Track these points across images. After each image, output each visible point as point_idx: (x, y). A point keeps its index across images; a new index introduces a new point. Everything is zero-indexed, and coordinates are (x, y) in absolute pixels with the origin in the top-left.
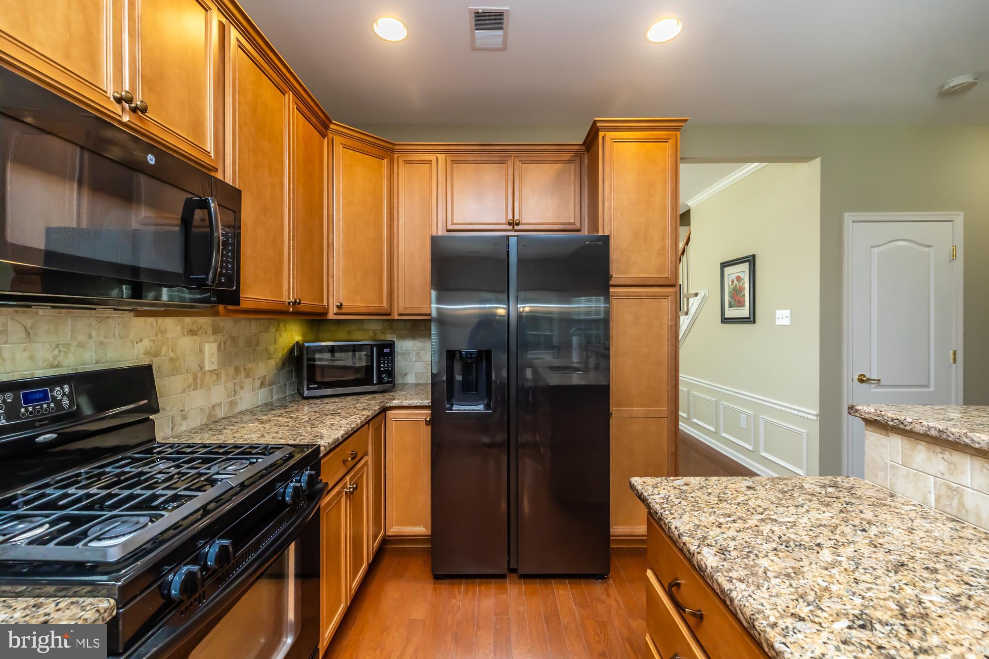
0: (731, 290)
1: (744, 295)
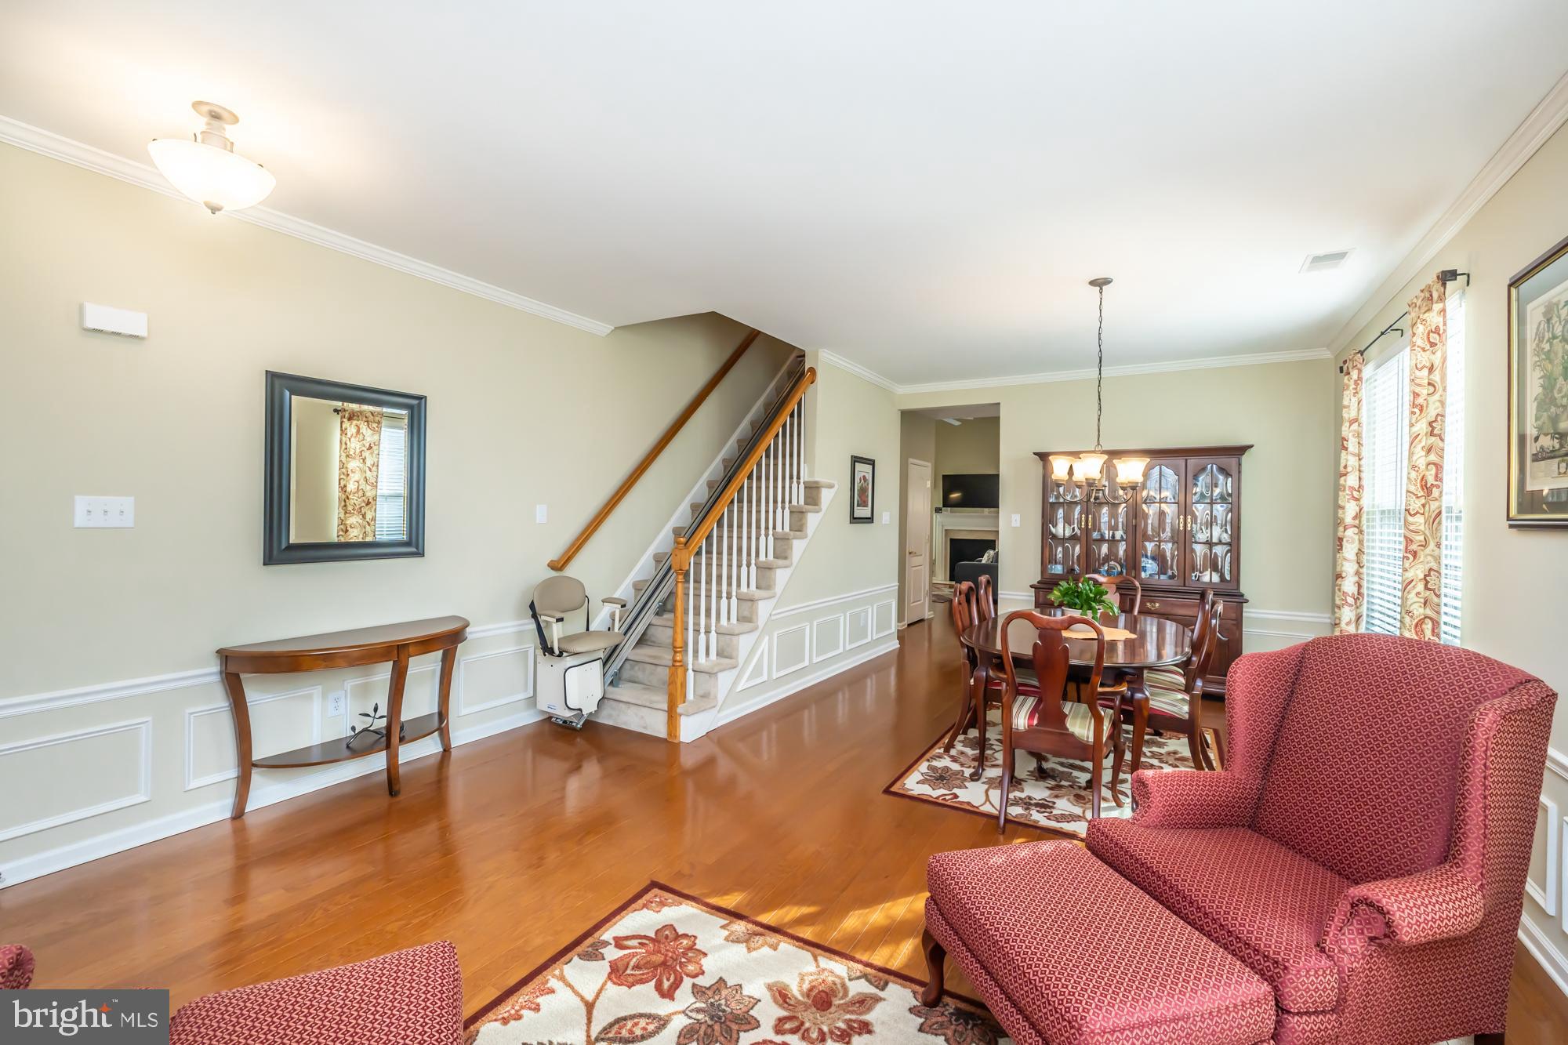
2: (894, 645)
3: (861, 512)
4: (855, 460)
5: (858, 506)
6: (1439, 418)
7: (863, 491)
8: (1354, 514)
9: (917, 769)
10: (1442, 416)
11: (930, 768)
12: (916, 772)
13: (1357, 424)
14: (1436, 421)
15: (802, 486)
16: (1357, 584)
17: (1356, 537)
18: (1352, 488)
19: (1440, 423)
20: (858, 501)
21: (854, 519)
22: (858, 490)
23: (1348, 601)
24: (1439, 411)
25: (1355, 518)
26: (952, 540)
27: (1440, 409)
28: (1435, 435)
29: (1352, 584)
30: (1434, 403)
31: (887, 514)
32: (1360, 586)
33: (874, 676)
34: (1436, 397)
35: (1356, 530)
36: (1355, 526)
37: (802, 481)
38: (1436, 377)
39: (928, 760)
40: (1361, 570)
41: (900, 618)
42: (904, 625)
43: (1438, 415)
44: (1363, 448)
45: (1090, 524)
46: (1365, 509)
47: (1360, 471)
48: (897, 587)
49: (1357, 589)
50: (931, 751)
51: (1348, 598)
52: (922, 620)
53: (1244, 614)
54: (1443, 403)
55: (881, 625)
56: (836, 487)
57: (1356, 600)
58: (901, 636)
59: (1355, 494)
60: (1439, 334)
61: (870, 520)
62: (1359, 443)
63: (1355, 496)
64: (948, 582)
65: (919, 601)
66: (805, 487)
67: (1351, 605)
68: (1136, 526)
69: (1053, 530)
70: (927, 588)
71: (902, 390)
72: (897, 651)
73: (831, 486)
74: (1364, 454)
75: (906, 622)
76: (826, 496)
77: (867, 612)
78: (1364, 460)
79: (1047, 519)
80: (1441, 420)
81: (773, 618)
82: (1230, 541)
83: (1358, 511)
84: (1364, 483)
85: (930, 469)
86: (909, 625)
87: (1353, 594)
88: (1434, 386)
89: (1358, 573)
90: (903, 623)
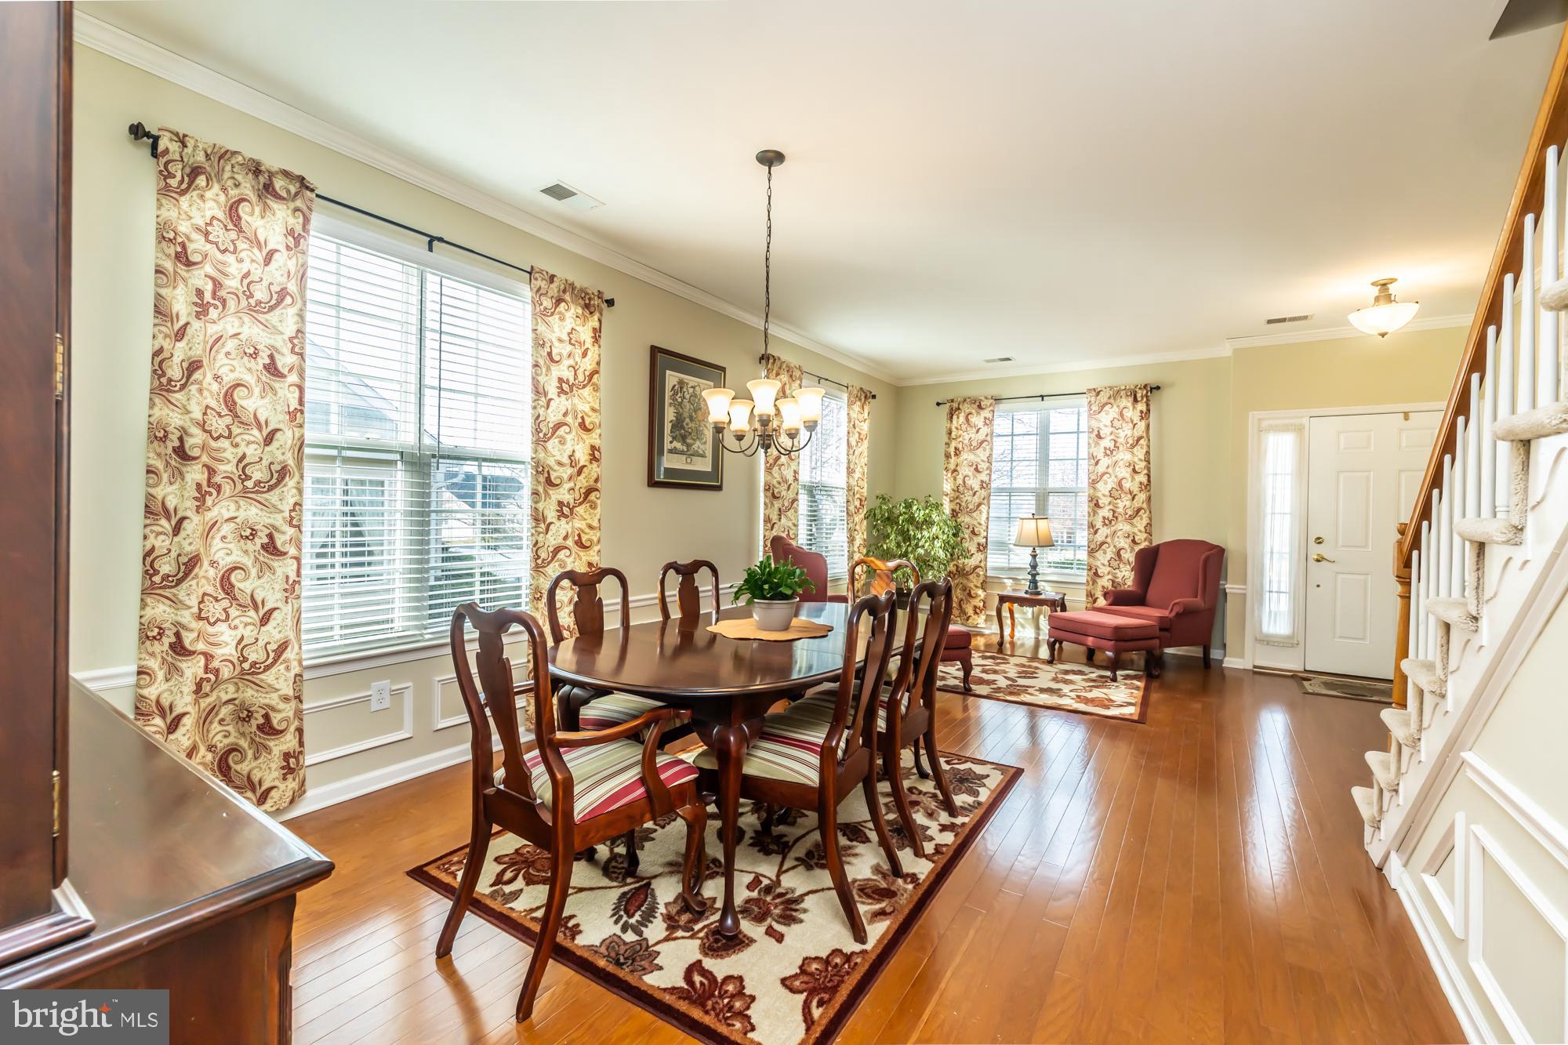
9: (992, 792)
11: (976, 794)
12: (993, 787)
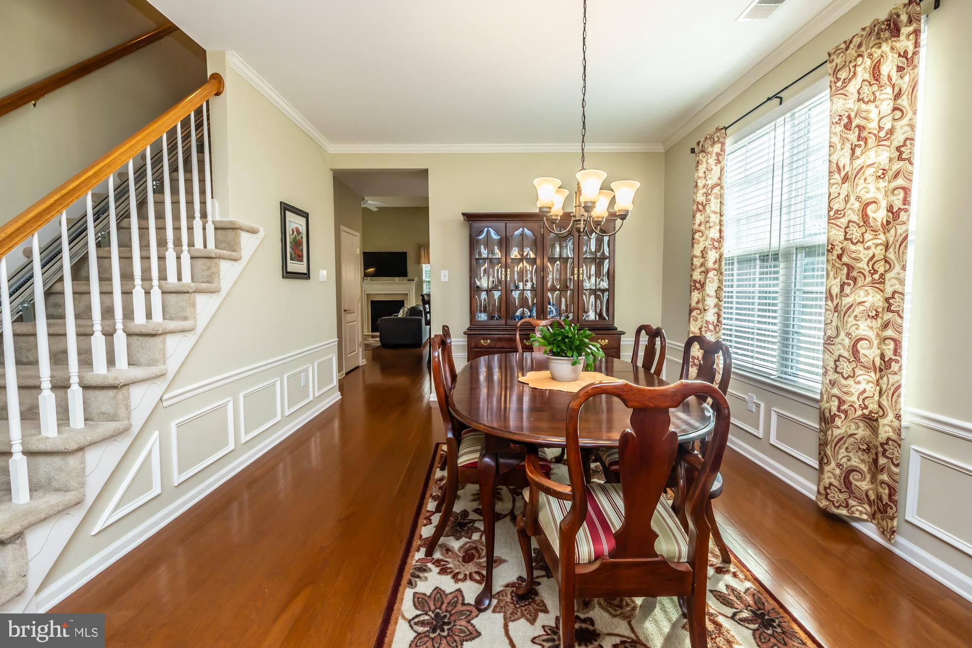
0: (292, 240)
1: (302, 250)
2: (337, 397)
3: (293, 266)
4: (285, 208)
5: (292, 259)
6: (908, 142)
7: (297, 244)
8: (714, 260)
10: (912, 139)
12: (402, 620)
13: (719, 187)
14: (904, 145)
15: (210, 227)
16: (716, 315)
17: (716, 278)
18: (713, 240)
19: (909, 146)
20: (291, 255)
21: (288, 275)
22: (291, 242)
23: (710, 328)
24: (908, 135)
25: (715, 263)
26: (372, 302)
27: (909, 133)
28: (904, 160)
29: (712, 315)
30: (901, 128)
31: (323, 272)
32: (719, 316)
33: (318, 434)
34: (905, 121)
35: (715, 272)
36: (715, 269)
37: (210, 218)
38: (904, 102)
39: (410, 584)
40: (720, 303)
41: (340, 369)
42: (343, 374)
43: (907, 139)
44: (724, 207)
45: (508, 277)
46: (725, 256)
47: (721, 225)
48: (337, 343)
49: (717, 318)
50: (409, 561)
51: (710, 325)
52: (358, 367)
53: (621, 343)
54: (912, 127)
55: (323, 381)
56: (262, 233)
57: (715, 327)
58: (341, 388)
59: (716, 244)
60: (907, 59)
61: (306, 276)
62: (721, 202)
63: (715, 245)
64: (370, 334)
65: (355, 351)
66: (216, 229)
67: (711, 331)
68: (543, 277)
69: (478, 283)
70: (360, 340)
71: (333, 148)
72: (339, 403)
73: (254, 232)
74: (725, 212)
75: (344, 372)
76: (247, 243)
77: (307, 370)
78: (724, 216)
79: (473, 274)
80: (911, 144)
81: (165, 404)
82: (607, 287)
83: (718, 257)
84: (724, 234)
85: (359, 238)
86: (347, 374)
87: (713, 322)
88: (902, 111)
89: (717, 306)
90: (342, 373)
